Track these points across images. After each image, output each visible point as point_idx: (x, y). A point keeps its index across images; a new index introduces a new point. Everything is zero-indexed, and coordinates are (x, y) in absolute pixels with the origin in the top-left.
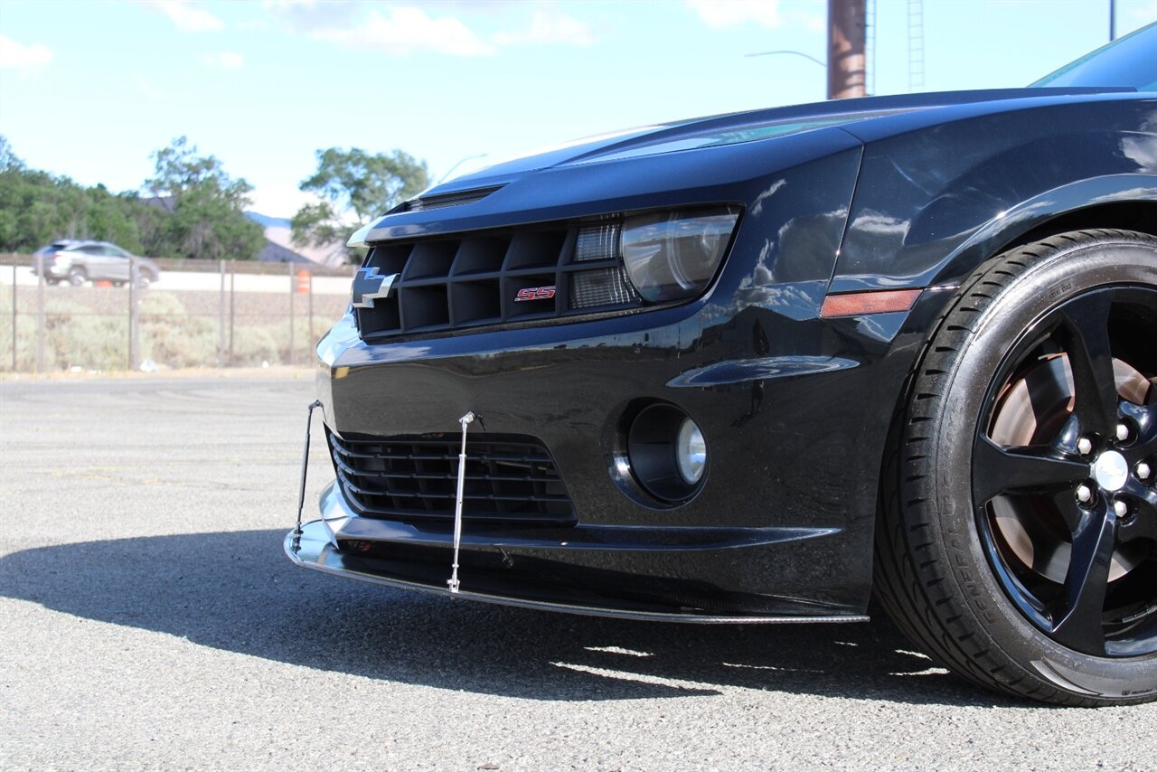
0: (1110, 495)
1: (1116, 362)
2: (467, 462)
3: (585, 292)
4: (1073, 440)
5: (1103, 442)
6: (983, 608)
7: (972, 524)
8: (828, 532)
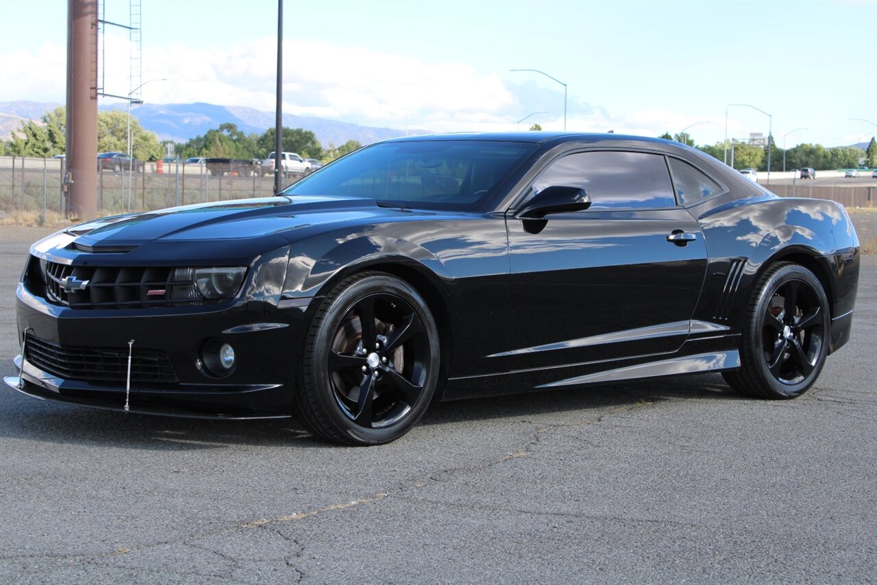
0: (373, 368)
1: (376, 319)
2: (132, 359)
3: (177, 293)
4: (361, 349)
5: (371, 349)
6: (332, 412)
7: (328, 381)
8: (278, 385)
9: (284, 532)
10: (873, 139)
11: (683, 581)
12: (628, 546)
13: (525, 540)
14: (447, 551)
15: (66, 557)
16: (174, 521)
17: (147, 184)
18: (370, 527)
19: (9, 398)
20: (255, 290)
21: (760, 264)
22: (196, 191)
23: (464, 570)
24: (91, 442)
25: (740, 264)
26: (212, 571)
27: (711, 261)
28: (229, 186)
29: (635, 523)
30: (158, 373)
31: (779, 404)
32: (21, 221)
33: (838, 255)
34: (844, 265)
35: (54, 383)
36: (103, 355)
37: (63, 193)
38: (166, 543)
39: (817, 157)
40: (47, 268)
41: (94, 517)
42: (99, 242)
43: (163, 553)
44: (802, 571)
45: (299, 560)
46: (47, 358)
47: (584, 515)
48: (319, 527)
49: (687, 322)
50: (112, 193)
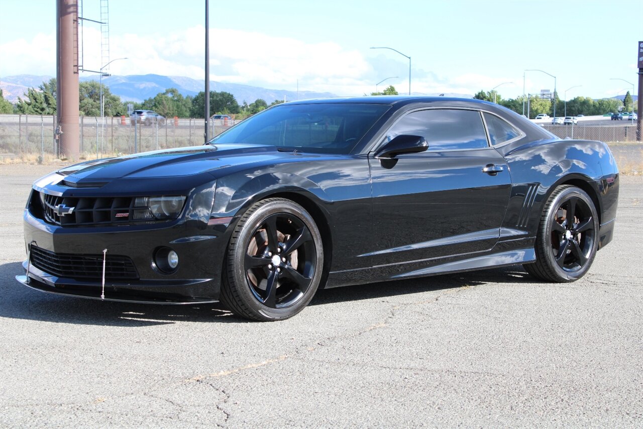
0: (276, 266)
1: (278, 232)
2: (106, 262)
3: (137, 215)
4: (267, 253)
5: (274, 253)
6: (247, 297)
7: (245, 276)
8: (209, 280)
9: (215, 384)
10: (628, 93)
11: (497, 416)
12: (458, 391)
13: (385, 389)
14: (330, 397)
15: (61, 405)
16: (137, 378)
17: (115, 133)
18: (275, 380)
19: (19, 290)
20: (191, 212)
21: (549, 187)
22: (150, 138)
23: (343, 411)
24: (78, 321)
25: (535, 187)
26: (165, 414)
27: (514, 185)
28: (173, 133)
29: (463, 374)
30: (125, 272)
31: (563, 286)
32: (26, 161)
33: (604, 180)
34: (609, 187)
35: (51, 280)
36: (86, 259)
37: (55, 140)
38: (132, 394)
39: (589, 106)
40: (45, 199)
41: (81, 376)
42: (82, 180)
43: (130, 402)
44: (581, 408)
45: (226, 405)
46: (46, 262)
47: (426, 369)
48: (239, 381)
49: (498, 229)
50: (90, 140)
